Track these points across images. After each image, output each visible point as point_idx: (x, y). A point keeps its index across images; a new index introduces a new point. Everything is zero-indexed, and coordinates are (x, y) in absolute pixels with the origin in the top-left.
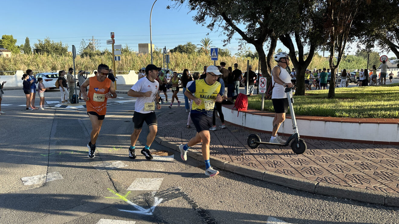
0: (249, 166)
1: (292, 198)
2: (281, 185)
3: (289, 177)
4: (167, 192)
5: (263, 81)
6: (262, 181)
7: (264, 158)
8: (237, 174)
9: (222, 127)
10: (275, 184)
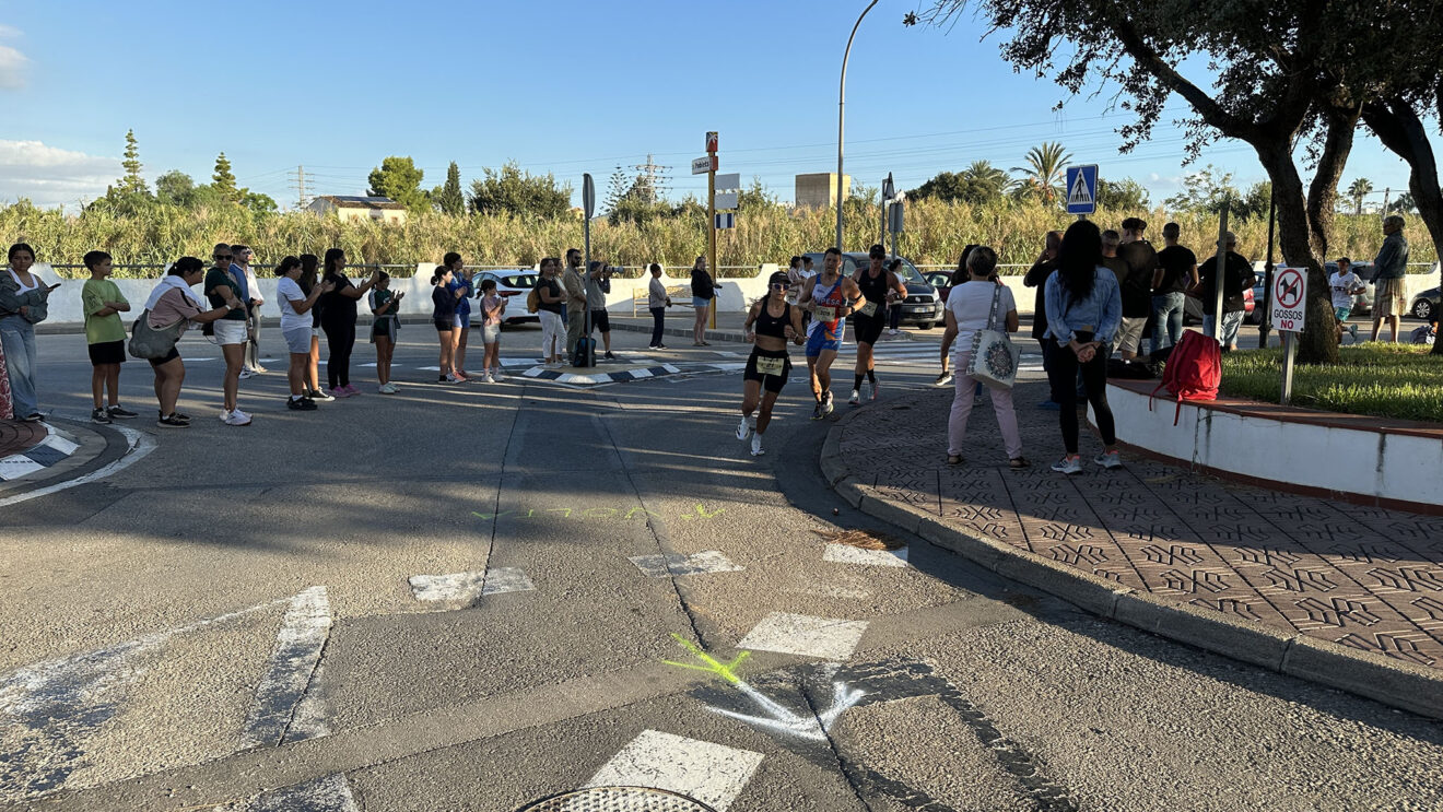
0: (1221, 610)
1: (1416, 750)
2: (1365, 699)
3: (1406, 667)
4: (879, 672)
5: (1290, 284)
6: (1280, 673)
7: (1288, 588)
8: (1165, 638)
9: (1107, 465)
10: (1336, 689)
